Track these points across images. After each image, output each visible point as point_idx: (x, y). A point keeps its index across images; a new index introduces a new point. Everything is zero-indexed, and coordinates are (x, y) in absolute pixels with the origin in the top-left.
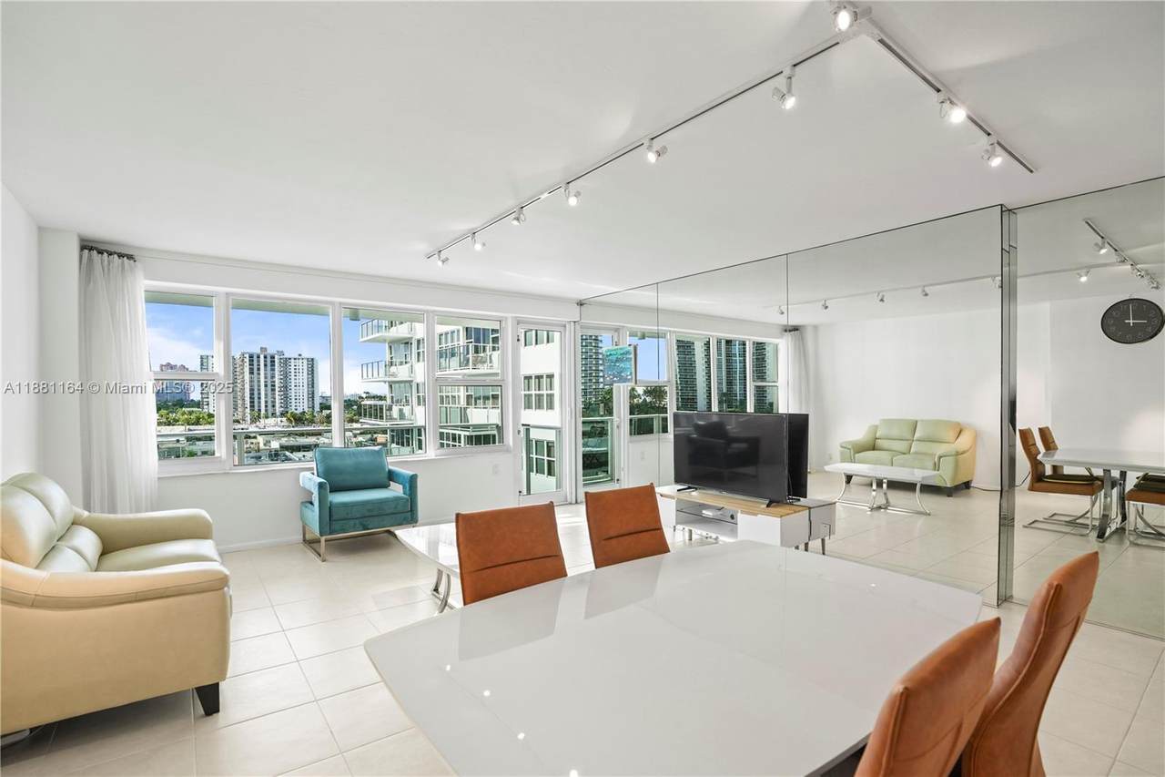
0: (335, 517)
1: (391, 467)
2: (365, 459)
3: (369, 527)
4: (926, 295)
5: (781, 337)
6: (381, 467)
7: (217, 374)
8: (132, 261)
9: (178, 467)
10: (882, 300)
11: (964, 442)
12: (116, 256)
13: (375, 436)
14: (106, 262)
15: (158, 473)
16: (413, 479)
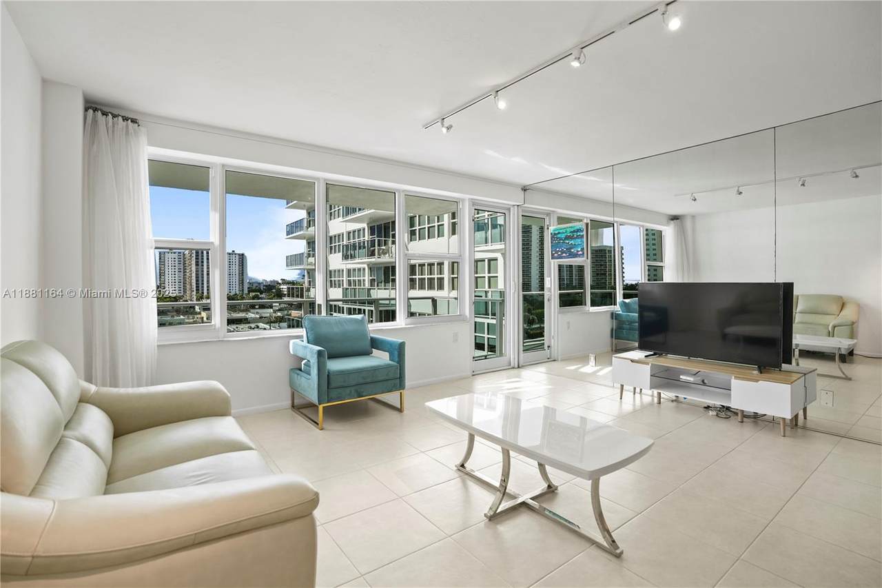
0: (333, 385)
1: (372, 335)
2: (350, 327)
3: (364, 394)
4: (857, 176)
5: (668, 224)
6: (364, 333)
7: (212, 243)
8: (137, 125)
9: (176, 335)
10: (803, 185)
11: (849, 314)
12: (120, 118)
13: (290, 312)
14: (110, 124)
15: (158, 341)
16: (401, 347)
